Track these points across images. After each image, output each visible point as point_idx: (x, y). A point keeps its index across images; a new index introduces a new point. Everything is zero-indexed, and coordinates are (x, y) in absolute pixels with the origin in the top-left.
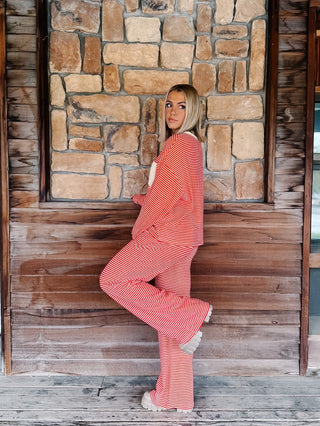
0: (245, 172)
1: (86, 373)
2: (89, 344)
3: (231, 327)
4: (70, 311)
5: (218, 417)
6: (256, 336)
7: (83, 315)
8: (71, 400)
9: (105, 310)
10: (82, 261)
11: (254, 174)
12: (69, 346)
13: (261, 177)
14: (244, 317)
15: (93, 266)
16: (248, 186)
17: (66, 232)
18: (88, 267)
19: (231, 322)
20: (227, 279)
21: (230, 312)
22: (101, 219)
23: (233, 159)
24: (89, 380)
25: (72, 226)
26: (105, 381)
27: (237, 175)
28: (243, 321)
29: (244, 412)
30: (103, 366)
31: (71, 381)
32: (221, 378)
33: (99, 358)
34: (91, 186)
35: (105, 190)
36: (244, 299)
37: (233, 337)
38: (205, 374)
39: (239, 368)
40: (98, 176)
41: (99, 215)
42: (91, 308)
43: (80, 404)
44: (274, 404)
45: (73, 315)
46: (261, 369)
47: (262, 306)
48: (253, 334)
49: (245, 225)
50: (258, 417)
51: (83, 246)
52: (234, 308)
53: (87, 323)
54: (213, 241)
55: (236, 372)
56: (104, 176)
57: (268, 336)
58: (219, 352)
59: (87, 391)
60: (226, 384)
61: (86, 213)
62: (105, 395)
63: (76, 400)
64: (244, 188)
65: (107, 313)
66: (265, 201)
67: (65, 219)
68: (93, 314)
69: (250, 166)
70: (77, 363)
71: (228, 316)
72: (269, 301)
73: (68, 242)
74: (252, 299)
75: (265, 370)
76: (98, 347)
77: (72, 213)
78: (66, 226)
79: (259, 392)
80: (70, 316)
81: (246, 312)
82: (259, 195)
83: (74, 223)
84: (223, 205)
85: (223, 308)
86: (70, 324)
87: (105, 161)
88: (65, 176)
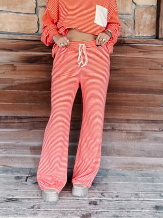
0: (142, 15)
1: (17, 165)
2: (20, 144)
3: (128, 132)
4: (6, 117)
5: (117, 197)
6: (147, 140)
7: (16, 121)
8: (5, 184)
9: (33, 117)
10: (17, 80)
11: (149, 17)
12: (5, 145)
13: (154, 19)
14: (138, 125)
15: (25, 84)
16: (144, 27)
17: (5, 57)
18: (22, 84)
19: (129, 129)
20: (127, 96)
21: (128, 121)
22: (32, 48)
23: (134, 6)
24: (19, 170)
25: (10, 53)
26: (32, 171)
27: (136, 18)
28: (137, 128)
29: (136, 194)
30: (31, 161)
31: (6, 171)
32: (120, 171)
33: (28, 154)
34: (25, 23)
35: (36, 26)
36: (139, 111)
37: (130, 140)
38: (108, 168)
39: (133, 164)
40: (30, 16)
41: (31, 45)
42: (23, 115)
43: (12, 187)
44: (159, 189)
45: (9, 121)
46: (150, 165)
47: (152, 117)
48: (145, 138)
49: (141, 55)
50: (147, 197)
51: (17, 69)
52: (131, 118)
53: (19, 127)
54: (117, 67)
55: (131, 167)
56: (35, 16)
57: (156, 139)
58: (119, 151)
59: (18, 178)
60: (124, 175)
61: (22, 43)
62: (32, 181)
63: (10, 184)
64: (141, 27)
65: (34, 120)
66: (157, 37)
67: (4, 47)
68: (25, 121)
69: (146, 11)
70: (11, 158)
71: (126, 124)
72: (157, 113)
73: (7, 65)
74: (144, 111)
75: (153, 166)
76: (27, 146)
77: (10, 42)
78: (6, 53)
79: (148, 181)
80: (6, 121)
81: (140, 121)
82: (152, 33)
83: (11, 50)
84: (125, 39)
85: (123, 118)
86: (7, 127)
87: (36, 4)
88: (5, 14)
